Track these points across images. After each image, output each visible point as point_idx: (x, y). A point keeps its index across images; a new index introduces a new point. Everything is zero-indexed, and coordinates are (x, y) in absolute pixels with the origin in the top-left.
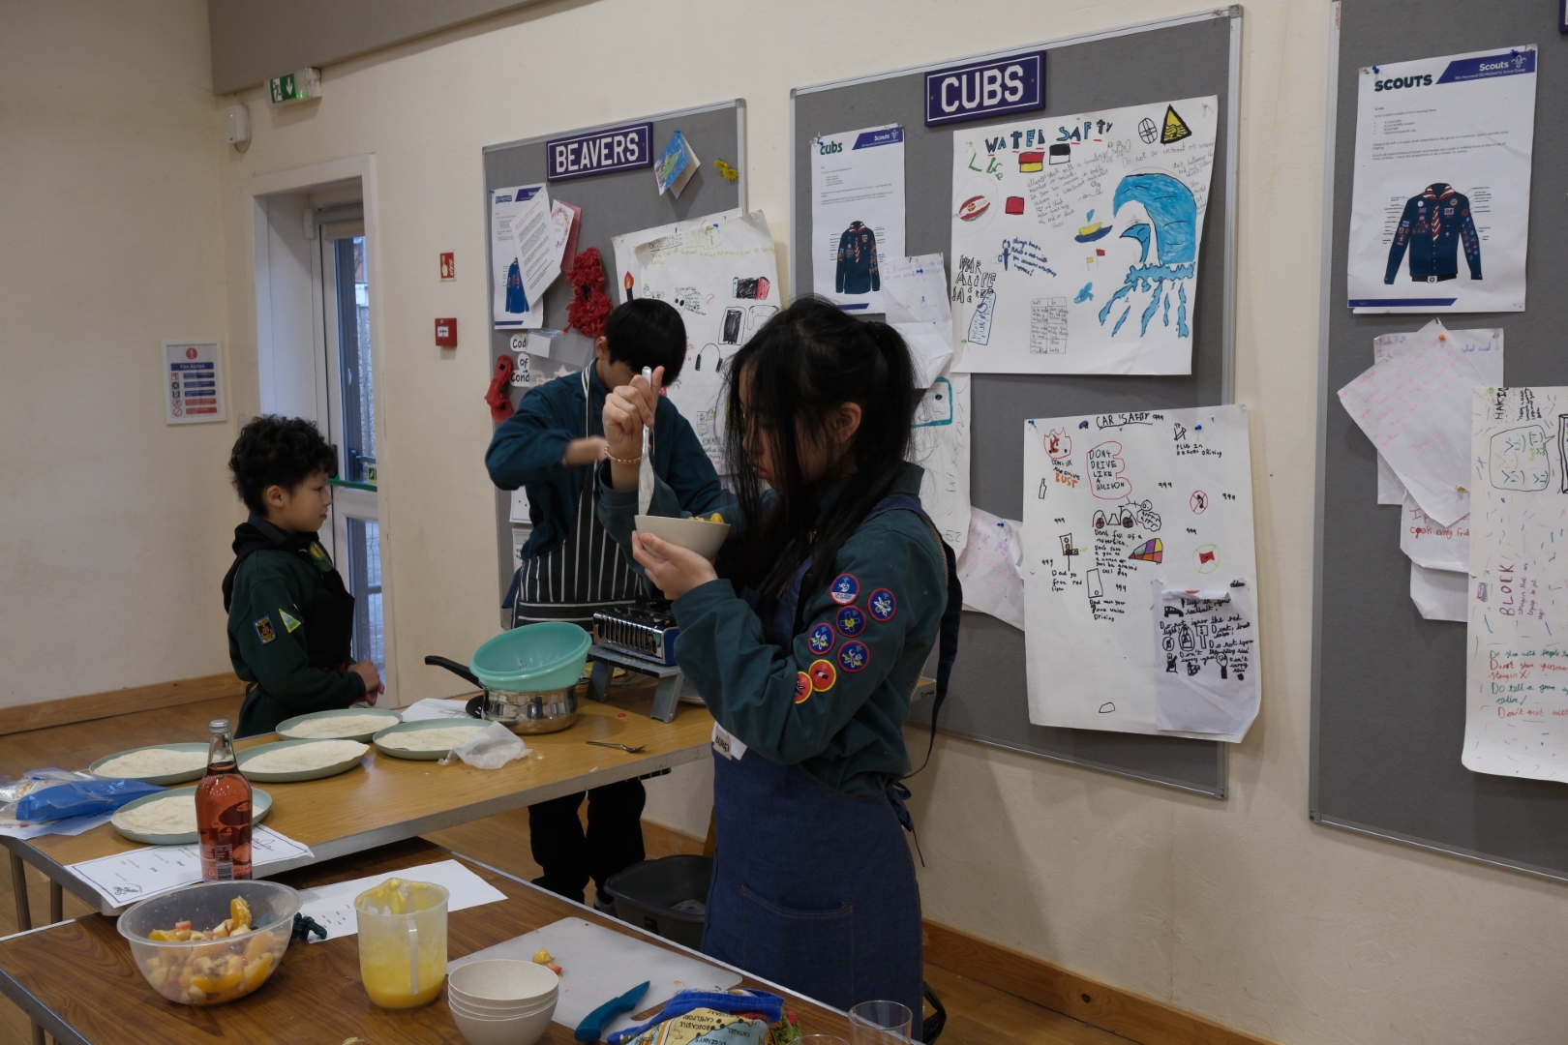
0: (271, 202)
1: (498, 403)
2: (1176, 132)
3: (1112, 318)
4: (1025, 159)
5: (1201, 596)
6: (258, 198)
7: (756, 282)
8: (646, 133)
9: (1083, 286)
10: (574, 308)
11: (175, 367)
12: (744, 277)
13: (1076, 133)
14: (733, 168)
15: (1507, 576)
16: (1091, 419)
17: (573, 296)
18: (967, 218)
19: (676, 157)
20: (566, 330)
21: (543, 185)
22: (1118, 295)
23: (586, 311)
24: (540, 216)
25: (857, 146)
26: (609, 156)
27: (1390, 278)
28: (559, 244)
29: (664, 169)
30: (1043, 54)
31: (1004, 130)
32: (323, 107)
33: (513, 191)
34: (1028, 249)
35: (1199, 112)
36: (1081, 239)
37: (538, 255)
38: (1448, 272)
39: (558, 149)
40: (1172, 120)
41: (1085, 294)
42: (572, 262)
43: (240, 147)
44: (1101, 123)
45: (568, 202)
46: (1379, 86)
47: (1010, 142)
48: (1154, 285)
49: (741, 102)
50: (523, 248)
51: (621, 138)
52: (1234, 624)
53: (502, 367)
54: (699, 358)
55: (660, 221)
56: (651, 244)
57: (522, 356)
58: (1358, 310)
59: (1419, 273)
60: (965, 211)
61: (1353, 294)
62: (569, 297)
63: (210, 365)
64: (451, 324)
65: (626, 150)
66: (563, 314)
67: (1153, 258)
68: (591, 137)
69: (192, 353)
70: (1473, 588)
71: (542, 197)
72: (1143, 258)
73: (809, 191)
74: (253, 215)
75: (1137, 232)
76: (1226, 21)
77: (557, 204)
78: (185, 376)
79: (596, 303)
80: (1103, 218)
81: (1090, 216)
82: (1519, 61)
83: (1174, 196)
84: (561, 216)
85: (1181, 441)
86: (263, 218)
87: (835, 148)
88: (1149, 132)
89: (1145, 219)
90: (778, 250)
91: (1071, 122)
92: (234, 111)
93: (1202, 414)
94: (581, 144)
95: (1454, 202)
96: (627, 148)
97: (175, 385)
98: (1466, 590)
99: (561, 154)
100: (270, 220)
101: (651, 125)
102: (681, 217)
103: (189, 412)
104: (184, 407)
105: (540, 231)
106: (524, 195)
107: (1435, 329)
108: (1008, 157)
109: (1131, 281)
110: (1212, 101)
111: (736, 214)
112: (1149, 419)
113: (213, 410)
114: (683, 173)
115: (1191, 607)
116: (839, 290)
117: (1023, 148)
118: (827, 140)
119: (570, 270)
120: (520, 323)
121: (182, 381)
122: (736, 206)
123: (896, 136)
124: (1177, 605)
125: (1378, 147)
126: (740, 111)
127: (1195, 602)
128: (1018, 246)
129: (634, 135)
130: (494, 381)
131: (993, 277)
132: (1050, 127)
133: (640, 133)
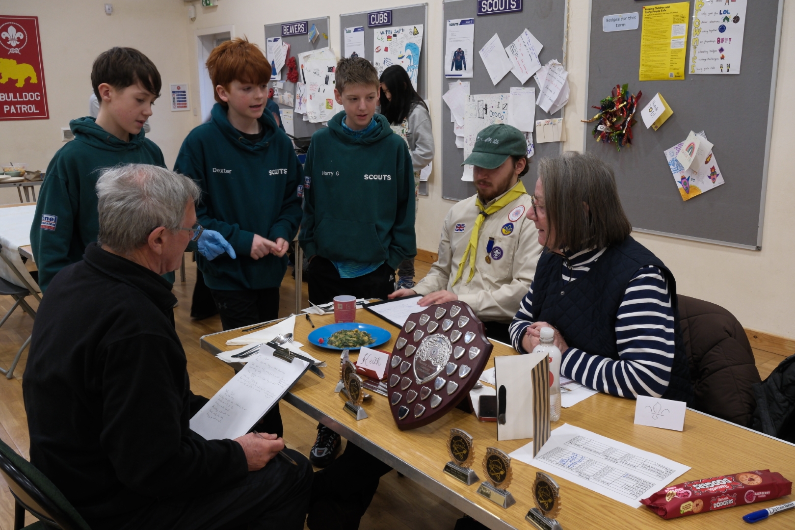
0: (203, 38)
2: (416, 33)
4: (389, 37)
6: (199, 37)
7: (332, 68)
8: (306, 24)
10: (289, 74)
11: (174, 92)
12: (330, 66)
13: (398, 32)
14: (327, 36)
15: (471, 137)
17: (288, 71)
18: (377, 52)
19: (313, 32)
20: (286, 81)
21: (280, 37)
23: (292, 75)
24: (279, 47)
25: (354, 31)
26: (297, 30)
27: (452, 70)
28: (284, 55)
29: (310, 34)
30: (391, 11)
31: (384, 29)
32: (218, 8)
33: (272, 39)
34: (389, 61)
35: (420, 28)
36: (399, 58)
37: (279, 58)
38: (461, 69)
39: (284, 27)
40: (415, 30)
42: (288, 61)
43: (193, 19)
44: (402, 29)
45: (287, 43)
46: (450, 25)
47: (385, 33)
48: (412, 70)
49: (329, 17)
50: (276, 56)
51: (299, 25)
54: (319, 89)
55: (310, 50)
56: (307, 56)
58: (447, 77)
59: (456, 69)
60: (377, 50)
61: (446, 74)
62: (287, 71)
63: (184, 92)
65: (301, 29)
66: (286, 76)
67: (412, 64)
68: (293, 24)
69: (179, 88)
70: (465, 140)
71: (280, 41)
72: (410, 64)
73: (344, 43)
74: (197, 42)
75: (409, 57)
76: (424, 6)
77: (284, 43)
78: (177, 95)
79: (294, 73)
80: (403, 54)
81: (400, 52)
82: (472, 21)
83: (415, 49)
84: (285, 47)
86: (200, 43)
87: (349, 32)
88: (411, 32)
89: (410, 54)
91: (397, 28)
92: (190, 8)
94: (290, 26)
95: (462, 53)
96: (301, 27)
97: (174, 98)
98: (463, 141)
99: (285, 28)
100: (203, 43)
101: (307, 22)
102: (315, 48)
103: (178, 107)
104: (177, 106)
105: (280, 51)
106: (275, 40)
107: (459, 81)
108: (385, 36)
110: (422, 25)
111: (327, 48)
113: (186, 107)
114: (315, 36)
117: (388, 35)
118: (348, 29)
119: (287, 63)
120: (275, 78)
121: (176, 97)
122: (327, 46)
123: (362, 29)
125: (450, 39)
126: (328, 19)
128: (387, 60)
129: (303, 25)
132: (393, 29)
133: (304, 24)
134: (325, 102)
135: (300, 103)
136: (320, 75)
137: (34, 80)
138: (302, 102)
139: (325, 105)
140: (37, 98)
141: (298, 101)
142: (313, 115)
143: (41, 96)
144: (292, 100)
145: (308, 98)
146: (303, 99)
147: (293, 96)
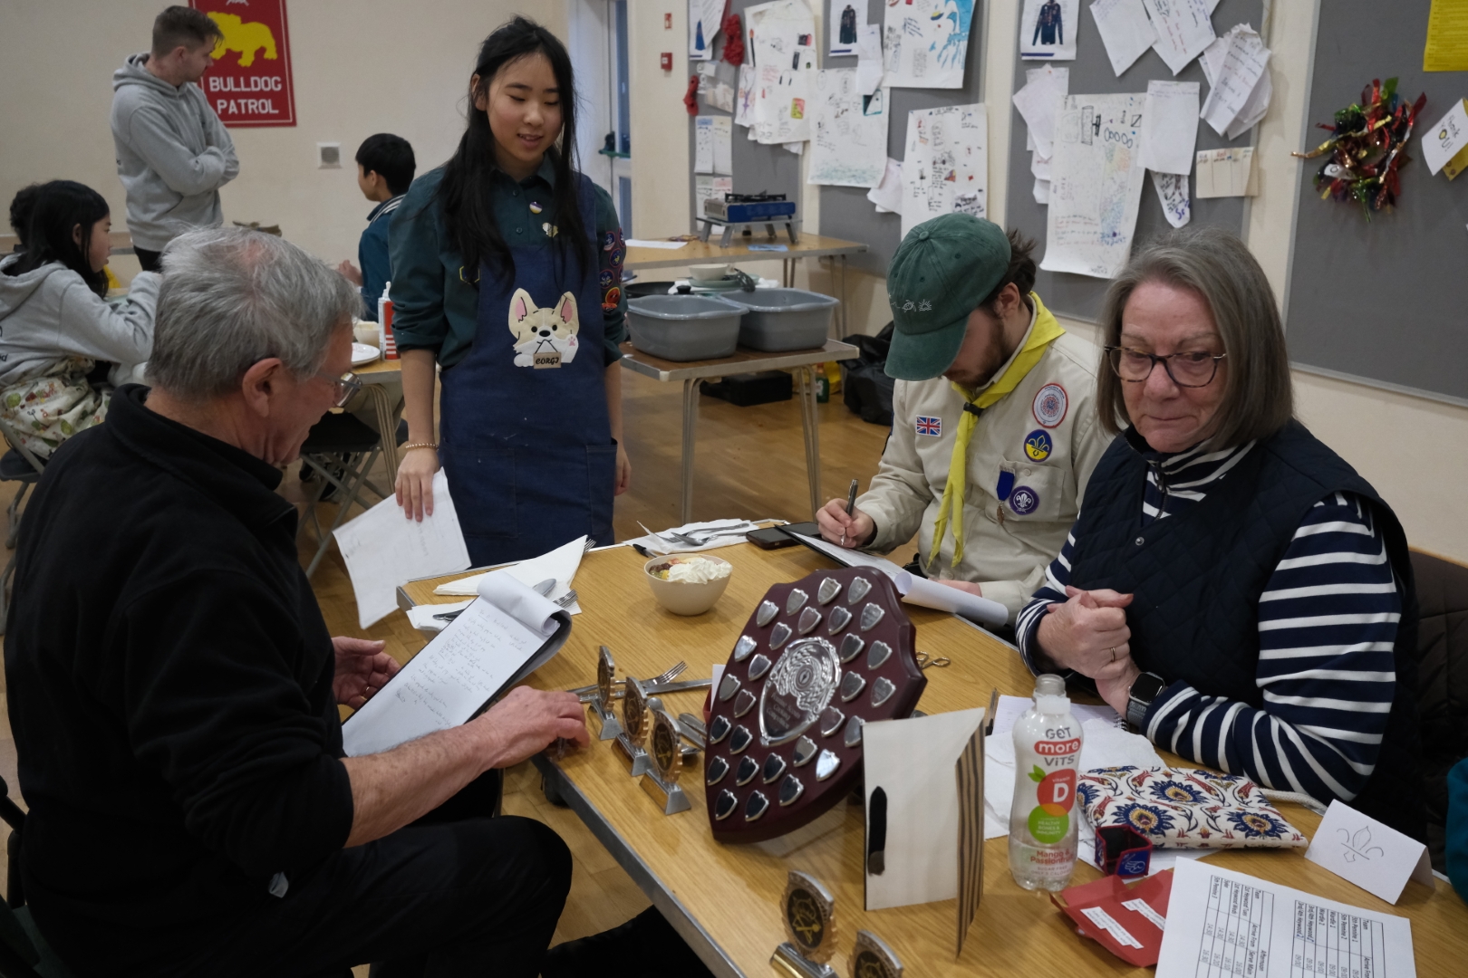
1: (690, 103)
3: (942, 59)
5: (967, 197)
7: (806, 37)
9: (932, 43)
10: (726, 49)
12: (802, 34)
15: (1064, 182)
16: (933, 110)
17: (726, 42)
18: (892, 6)
20: (722, 61)
22: (945, 47)
23: (732, 51)
27: (1034, 44)
28: (720, 11)
34: (913, 23)
36: (933, 19)
37: (711, 16)
38: (1053, 42)
41: (933, 47)
42: (726, 23)
48: (957, 43)
50: (702, 14)
52: (978, 210)
53: (692, 82)
54: (781, 78)
56: (761, 13)
57: (702, 76)
58: (1024, 58)
59: (1044, 42)
60: (891, 2)
61: (1023, 51)
62: (723, 42)
64: (669, 56)
66: (721, 52)
67: (957, 31)
70: (1052, 187)
72: (954, 30)
75: (952, 16)
79: (736, 46)
80: (941, 9)
81: (936, 7)
85: (964, 122)
89: (956, 10)
90: (816, 18)
93: (972, 107)
95: (1056, 8)
98: (1048, 189)
105: (712, 3)
107: (1048, 67)
109: (949, 41)
112: (954, 110)
115: (964, 203)
116: (841, 41)
119: (724, 27)
120: (701, 56)
124: (959, 202)
127: (965, 200)
128: (909, 21)
130: (689, 90)
131: (899, 37)
134: (790, 104)
135: (746, 106)
136: (784, 50)
137: (271, 54)
138: (749, 103)
139: (789, 111)
140: (276, 86)
141: (741, 101)
142: (766, 130)
143: (283, 82)
144: (730, 99)
145: (758, 95)
146: (750, 97)
147: (732, 91)
